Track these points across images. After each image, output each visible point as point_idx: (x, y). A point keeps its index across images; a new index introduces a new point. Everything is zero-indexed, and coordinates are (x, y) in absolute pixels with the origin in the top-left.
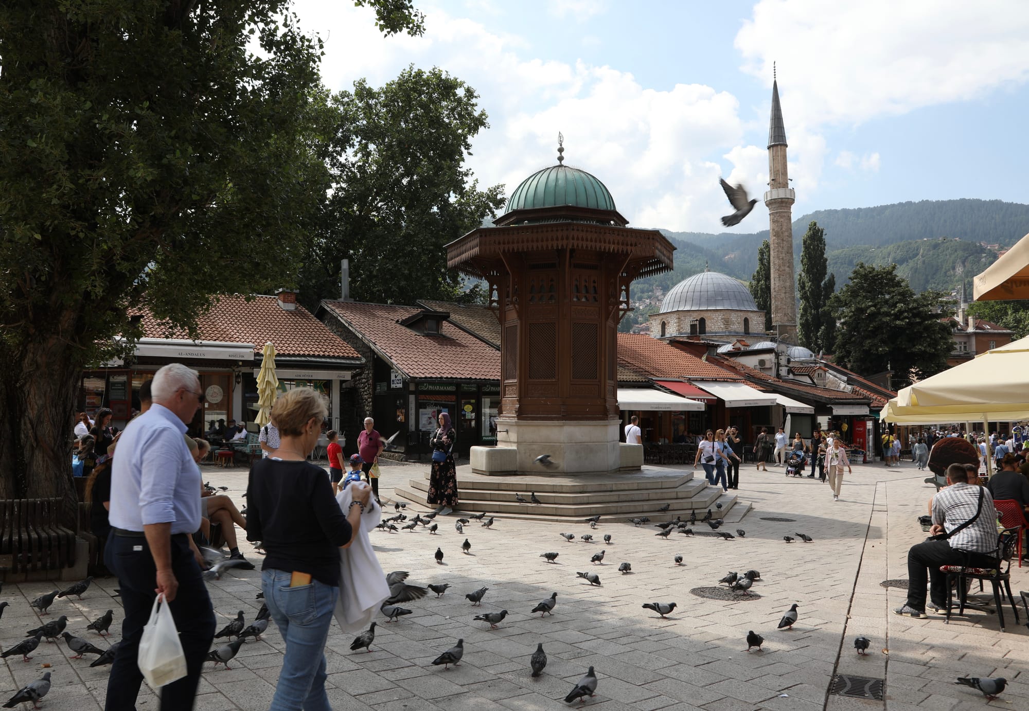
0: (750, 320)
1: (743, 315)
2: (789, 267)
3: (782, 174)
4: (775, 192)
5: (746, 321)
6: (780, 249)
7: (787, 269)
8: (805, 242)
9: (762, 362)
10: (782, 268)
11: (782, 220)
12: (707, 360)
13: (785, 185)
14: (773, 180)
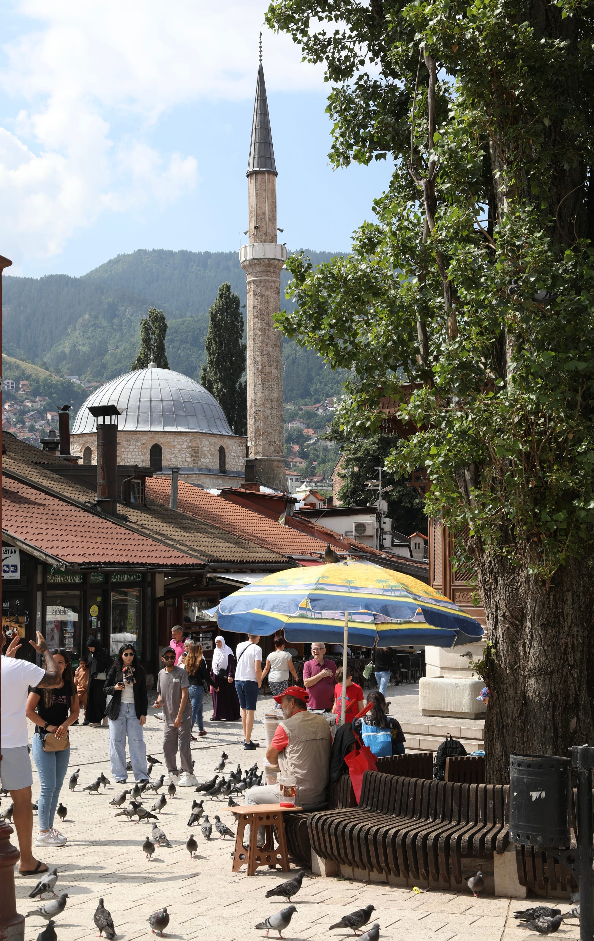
0: (226, 451)
1: (218, 442)
2: (276, 368)
3: (270, 219)
4: (259, 246)
5: (222, 451)
6: (265, 340)
7: (275, 371)
8: (213, 318)
9: (360, 527)
10: (268, 369)
11: (268, 293)
12: (286, 523)
13: (273, 239)
14: (256, 228)
